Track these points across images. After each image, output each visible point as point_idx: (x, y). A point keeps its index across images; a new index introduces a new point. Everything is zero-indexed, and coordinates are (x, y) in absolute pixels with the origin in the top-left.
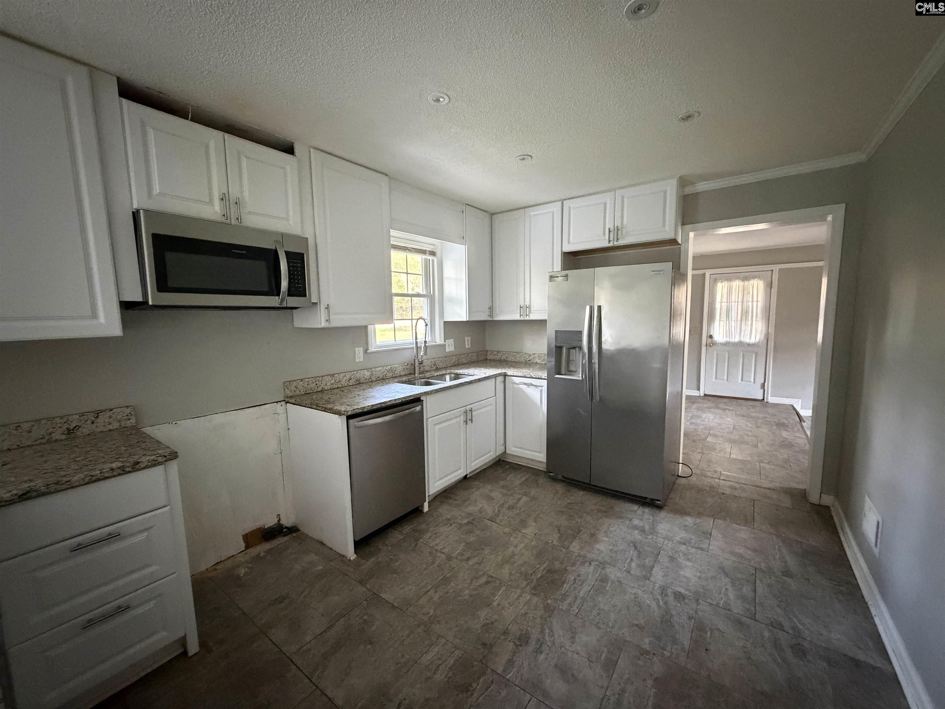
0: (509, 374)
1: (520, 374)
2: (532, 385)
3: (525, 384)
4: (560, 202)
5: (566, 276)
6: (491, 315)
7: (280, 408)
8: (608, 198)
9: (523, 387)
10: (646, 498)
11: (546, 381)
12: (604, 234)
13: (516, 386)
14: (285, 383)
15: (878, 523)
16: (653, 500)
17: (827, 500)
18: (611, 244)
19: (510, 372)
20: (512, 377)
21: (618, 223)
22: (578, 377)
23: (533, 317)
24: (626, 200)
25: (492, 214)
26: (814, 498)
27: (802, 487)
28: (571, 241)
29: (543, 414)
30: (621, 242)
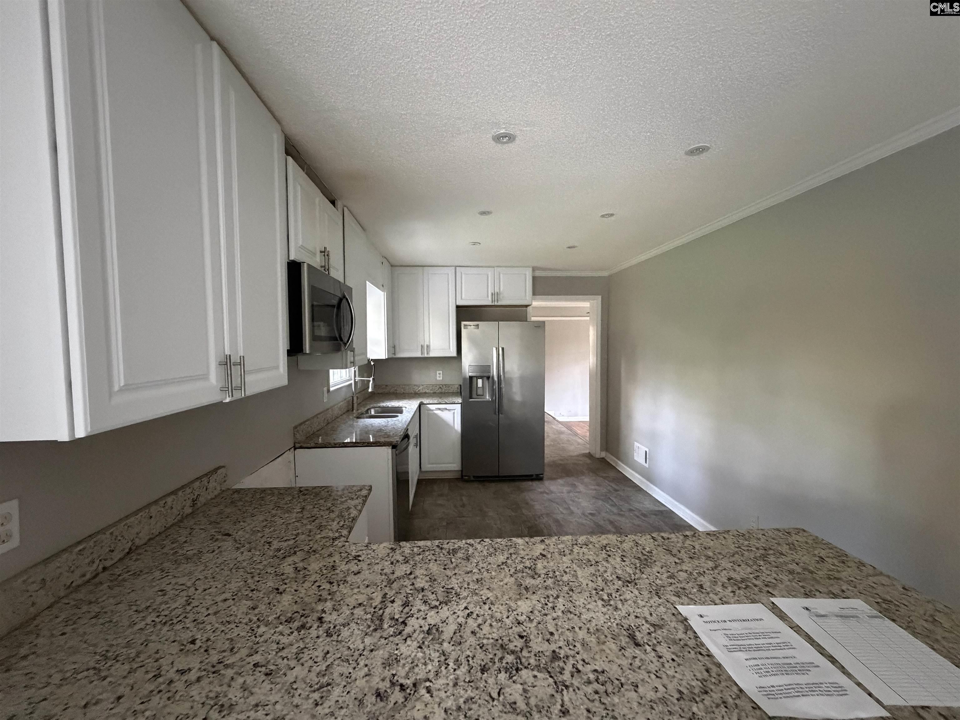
0: (425, 402)
1: (436, 402)
2: (446, 409)
3: (439, 409)
4: (454, 268)
5: (478, 325)
6: (395, 354)
8: (490, 272)
9: (436, 412)
10: (532, 475)
11: (460, 405)
12: (488, 296)
13: (431, 412)
14: (295, 427)
15: (646, 452)
16: (537, 475)
17: (603, 454)
18: (493, 304)
19: (425, 401)
20: (428, 405)
21: (497, 290)
22: (488, 397)
23: (432, 354)
24: (501, 275)
25: (392, 266)
26: (598, 456)
27: (587, 451)
28: (463, 297)
29: (456, 431)
30: (500, 303)
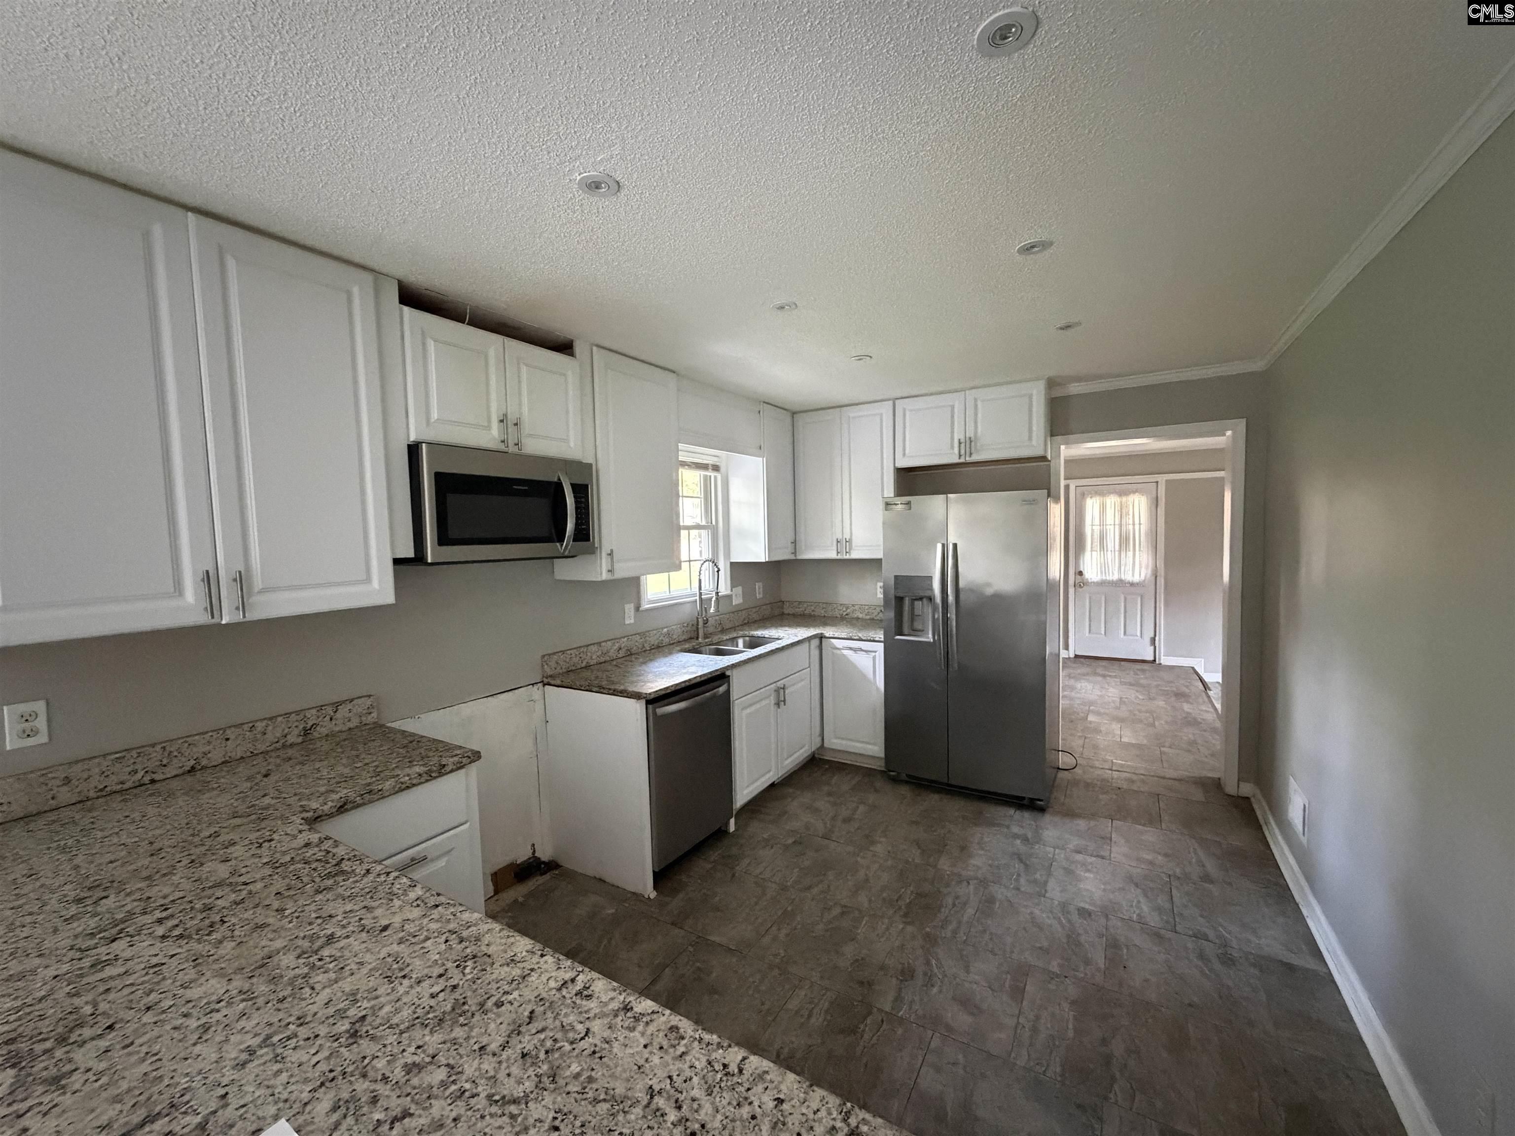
0: (827, 635)
1: (844, 635)
2: (861, 650)
3: (851, 649)
4: (891, 403)
5: (909, 503)
6: (795, 553)
7: (536, 692)
8: (956, 400)
9: (845, 652)
10: (1024, 798)
11: (882, 644)
12: (952, 447)
13: (838, 652)
14: (543, 656)
15: (1305, 806)
16: (1032, 800)
17: (1247, 789)
18: (962, 460)
19: (828, 632)
20: (832, 640)
21: (970, 433)
22: (929, 638)
23: (855, 555)
24: (979, 404)
25: (794, 414)
26: (1231, 788)
27: (1215, 775)
28: (907, 452)
29: (878, 689)
30: (976, 458)
